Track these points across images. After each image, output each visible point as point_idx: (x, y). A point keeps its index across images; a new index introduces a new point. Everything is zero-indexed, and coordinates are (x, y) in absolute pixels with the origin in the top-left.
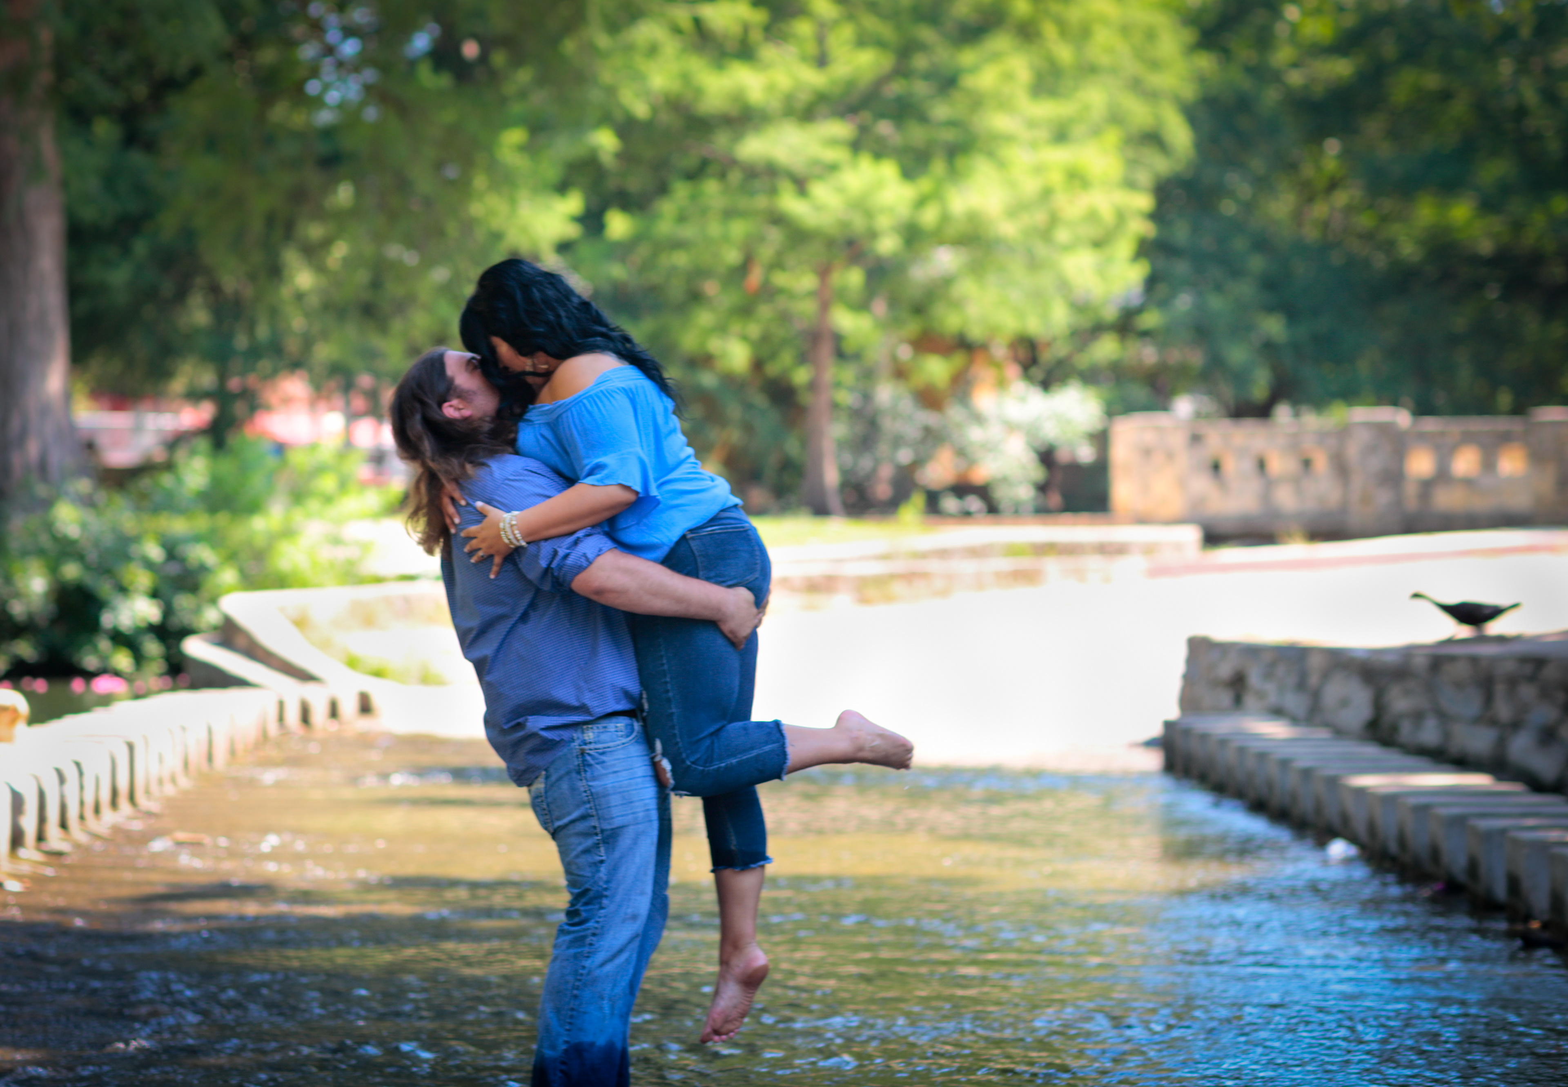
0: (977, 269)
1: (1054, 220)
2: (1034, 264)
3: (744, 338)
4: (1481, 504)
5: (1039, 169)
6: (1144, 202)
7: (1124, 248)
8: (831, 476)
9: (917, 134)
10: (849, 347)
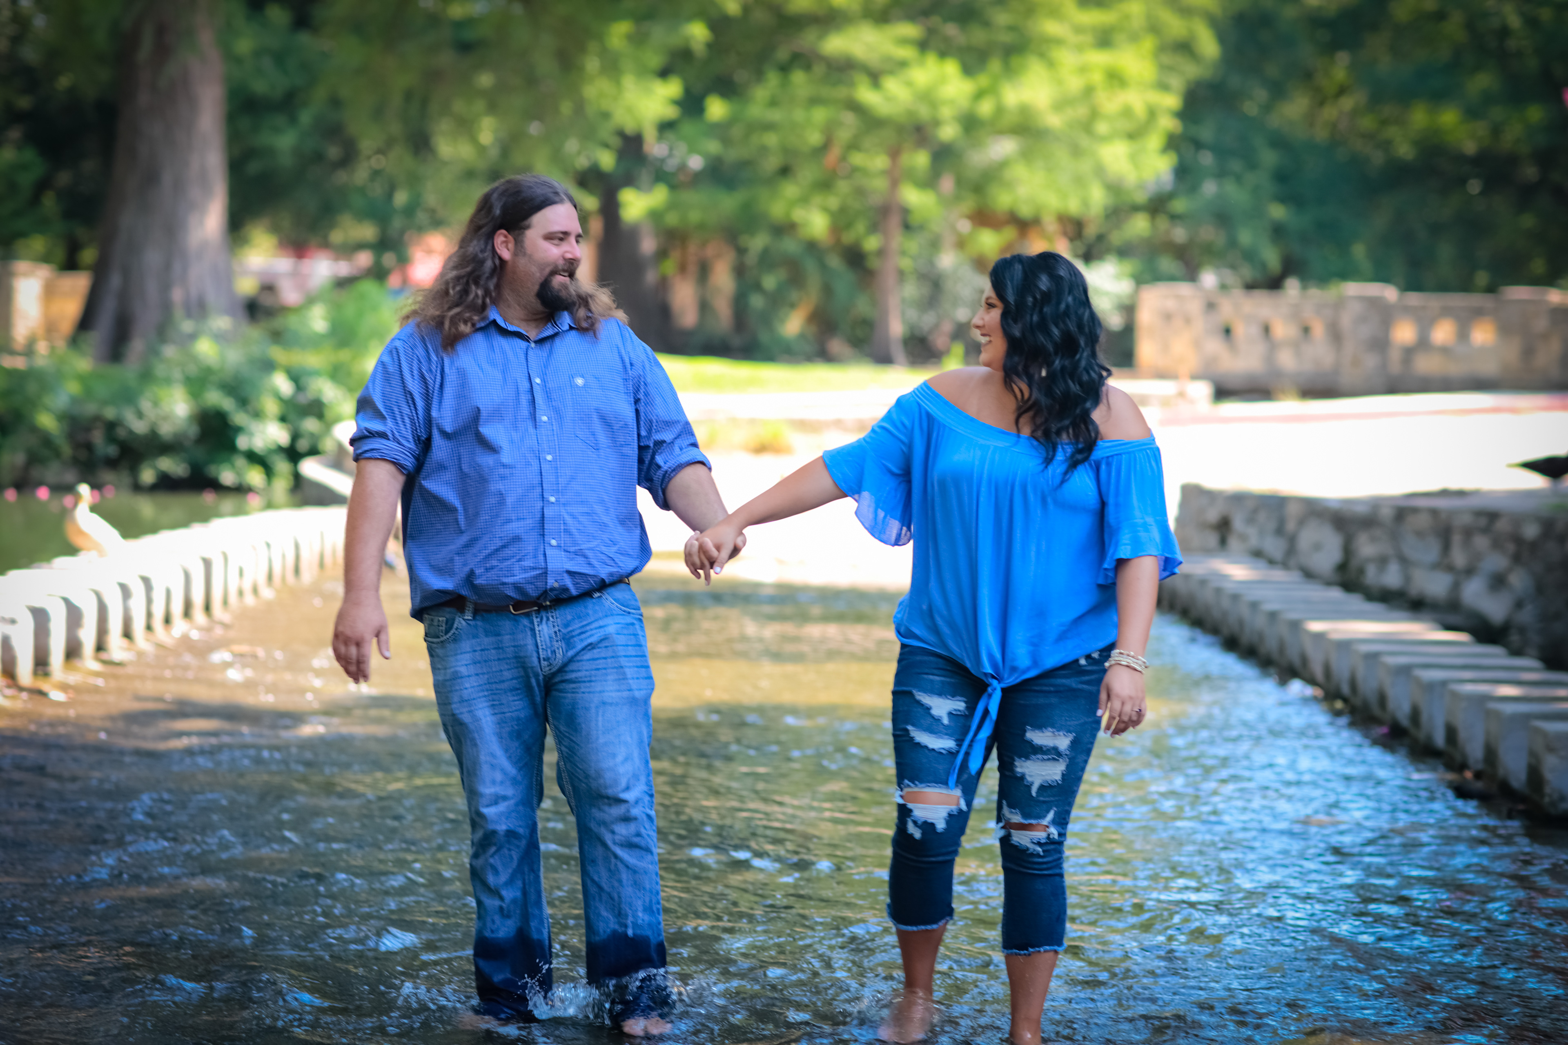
0: (1026, 155)
1: (1094, 114)
2: (1076, 151)
3: (825, 209)
4: (1455, 369)
5: (1083, 70)
6: (1172, 101)
7: (1154, 141)
8: (896, 328)
9: (978, 36)
10: (915, 219)
